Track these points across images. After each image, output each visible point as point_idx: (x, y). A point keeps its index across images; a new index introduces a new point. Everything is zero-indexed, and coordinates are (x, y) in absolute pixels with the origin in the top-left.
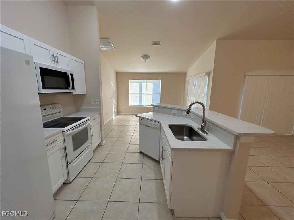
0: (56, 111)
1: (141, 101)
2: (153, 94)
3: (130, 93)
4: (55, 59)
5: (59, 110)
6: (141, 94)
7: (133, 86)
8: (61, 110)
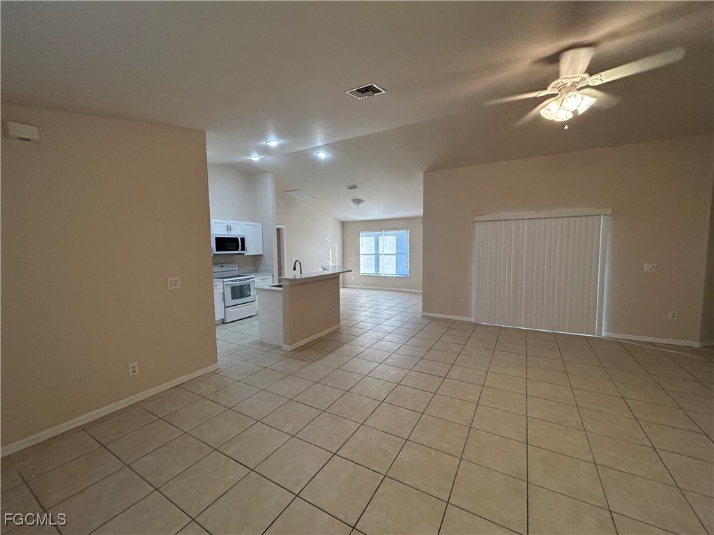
0: (231, 269)
1: (377, 265)
2: (397, 254)
3: (361, 253)
4: (229, 228)
5: (234, 269)
6: (377, 255)
7: (366, 242)
8: (237, 268)
